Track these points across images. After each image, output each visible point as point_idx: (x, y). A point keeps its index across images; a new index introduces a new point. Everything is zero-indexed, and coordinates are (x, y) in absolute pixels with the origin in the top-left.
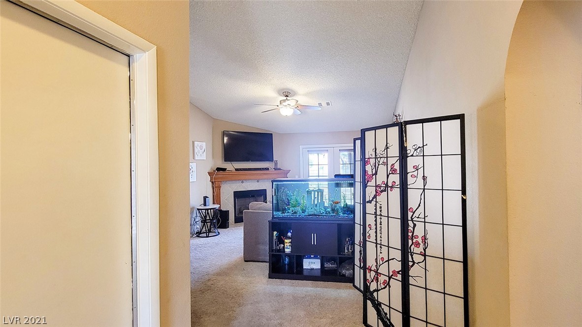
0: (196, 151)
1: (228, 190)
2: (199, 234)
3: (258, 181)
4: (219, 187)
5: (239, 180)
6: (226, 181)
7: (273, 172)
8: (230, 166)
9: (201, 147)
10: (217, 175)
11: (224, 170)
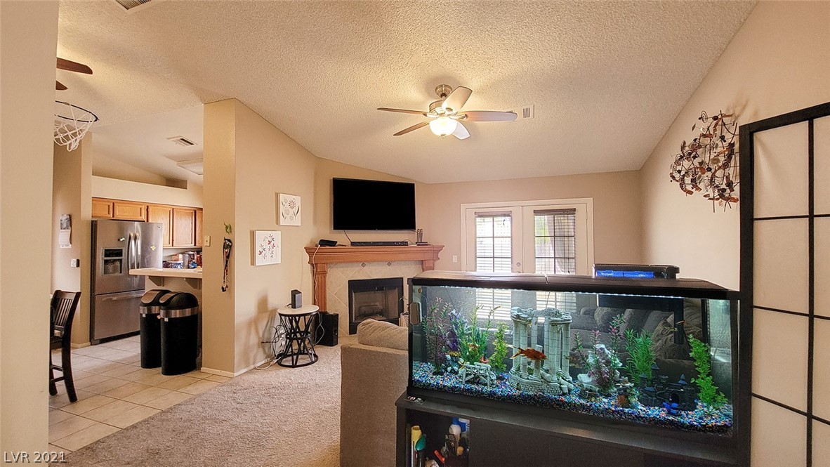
0: (282, 209)
1: (339, 279)
2: (281, 359)
3: (389, 264)
4: (324, 273)
5: (357, 262)
6: (336, 263)
7: (415, 249)
8: (345, 238)
9: (292, 204)
10: (321, 253)
11: (333, 244)
